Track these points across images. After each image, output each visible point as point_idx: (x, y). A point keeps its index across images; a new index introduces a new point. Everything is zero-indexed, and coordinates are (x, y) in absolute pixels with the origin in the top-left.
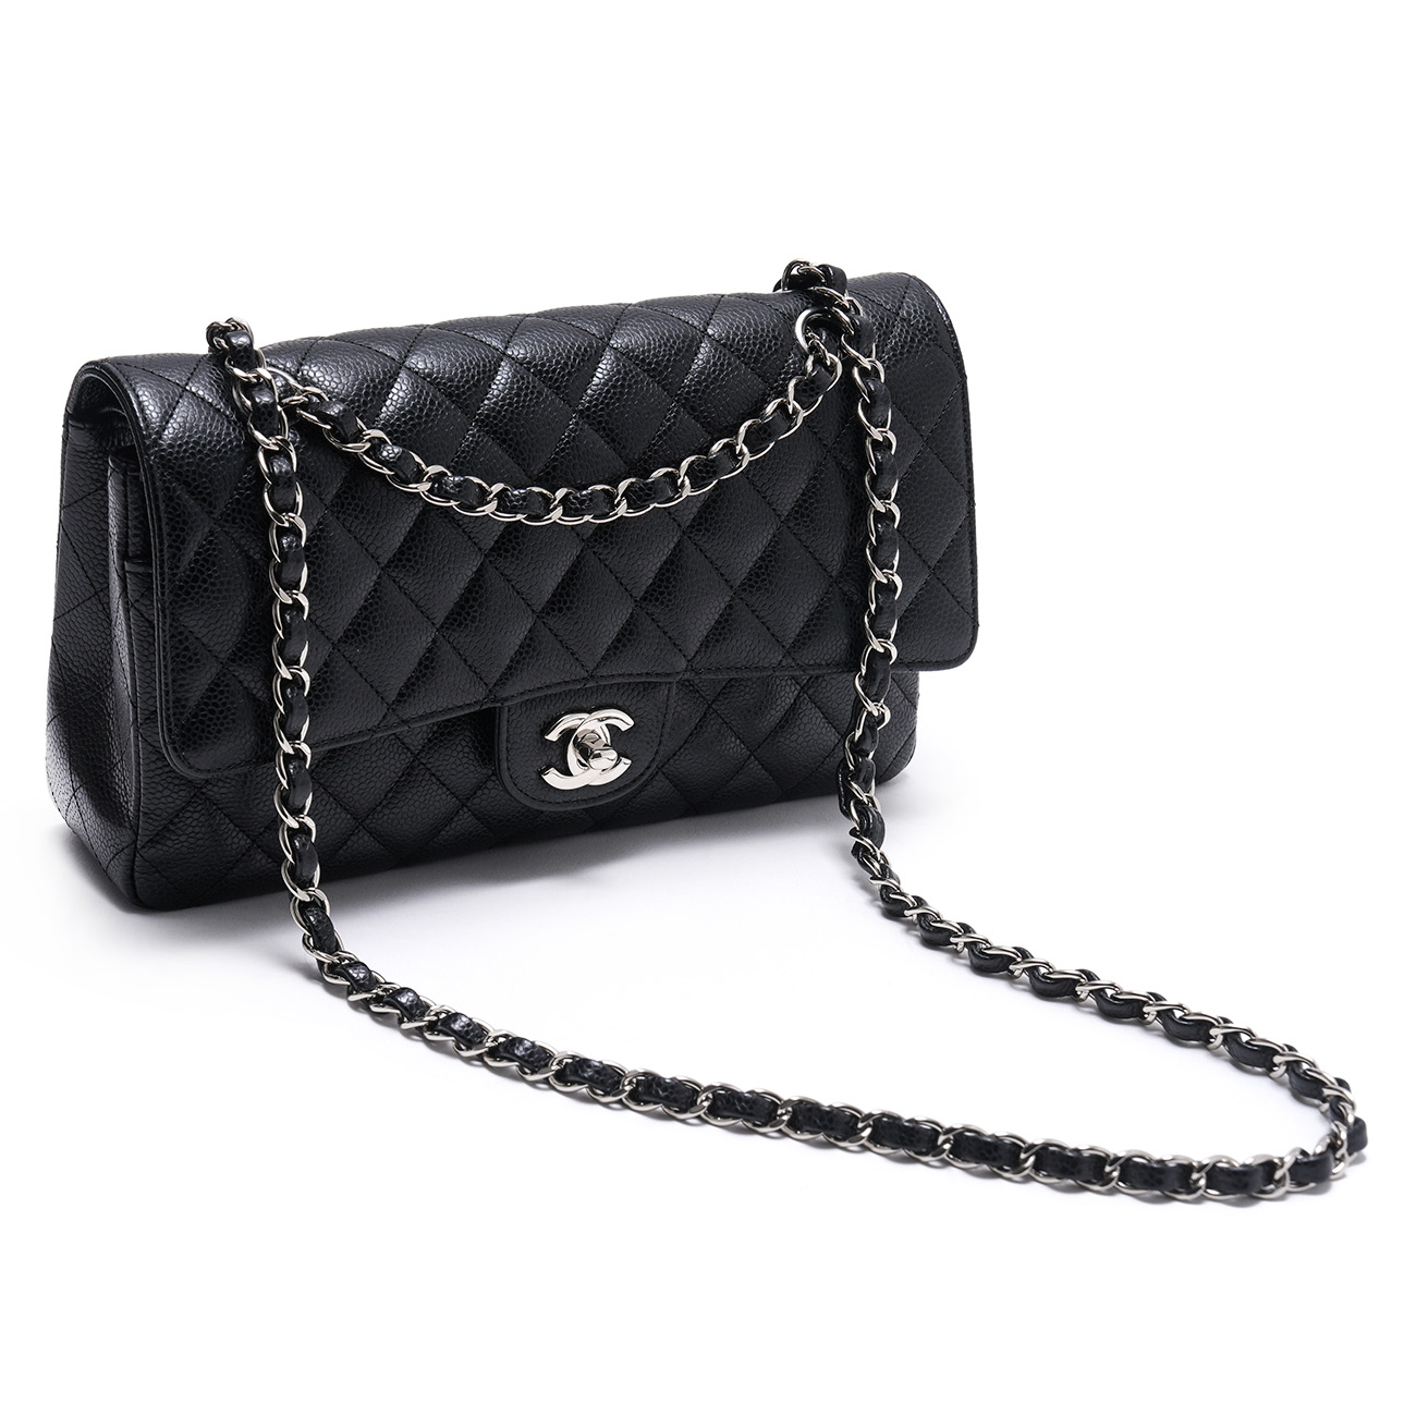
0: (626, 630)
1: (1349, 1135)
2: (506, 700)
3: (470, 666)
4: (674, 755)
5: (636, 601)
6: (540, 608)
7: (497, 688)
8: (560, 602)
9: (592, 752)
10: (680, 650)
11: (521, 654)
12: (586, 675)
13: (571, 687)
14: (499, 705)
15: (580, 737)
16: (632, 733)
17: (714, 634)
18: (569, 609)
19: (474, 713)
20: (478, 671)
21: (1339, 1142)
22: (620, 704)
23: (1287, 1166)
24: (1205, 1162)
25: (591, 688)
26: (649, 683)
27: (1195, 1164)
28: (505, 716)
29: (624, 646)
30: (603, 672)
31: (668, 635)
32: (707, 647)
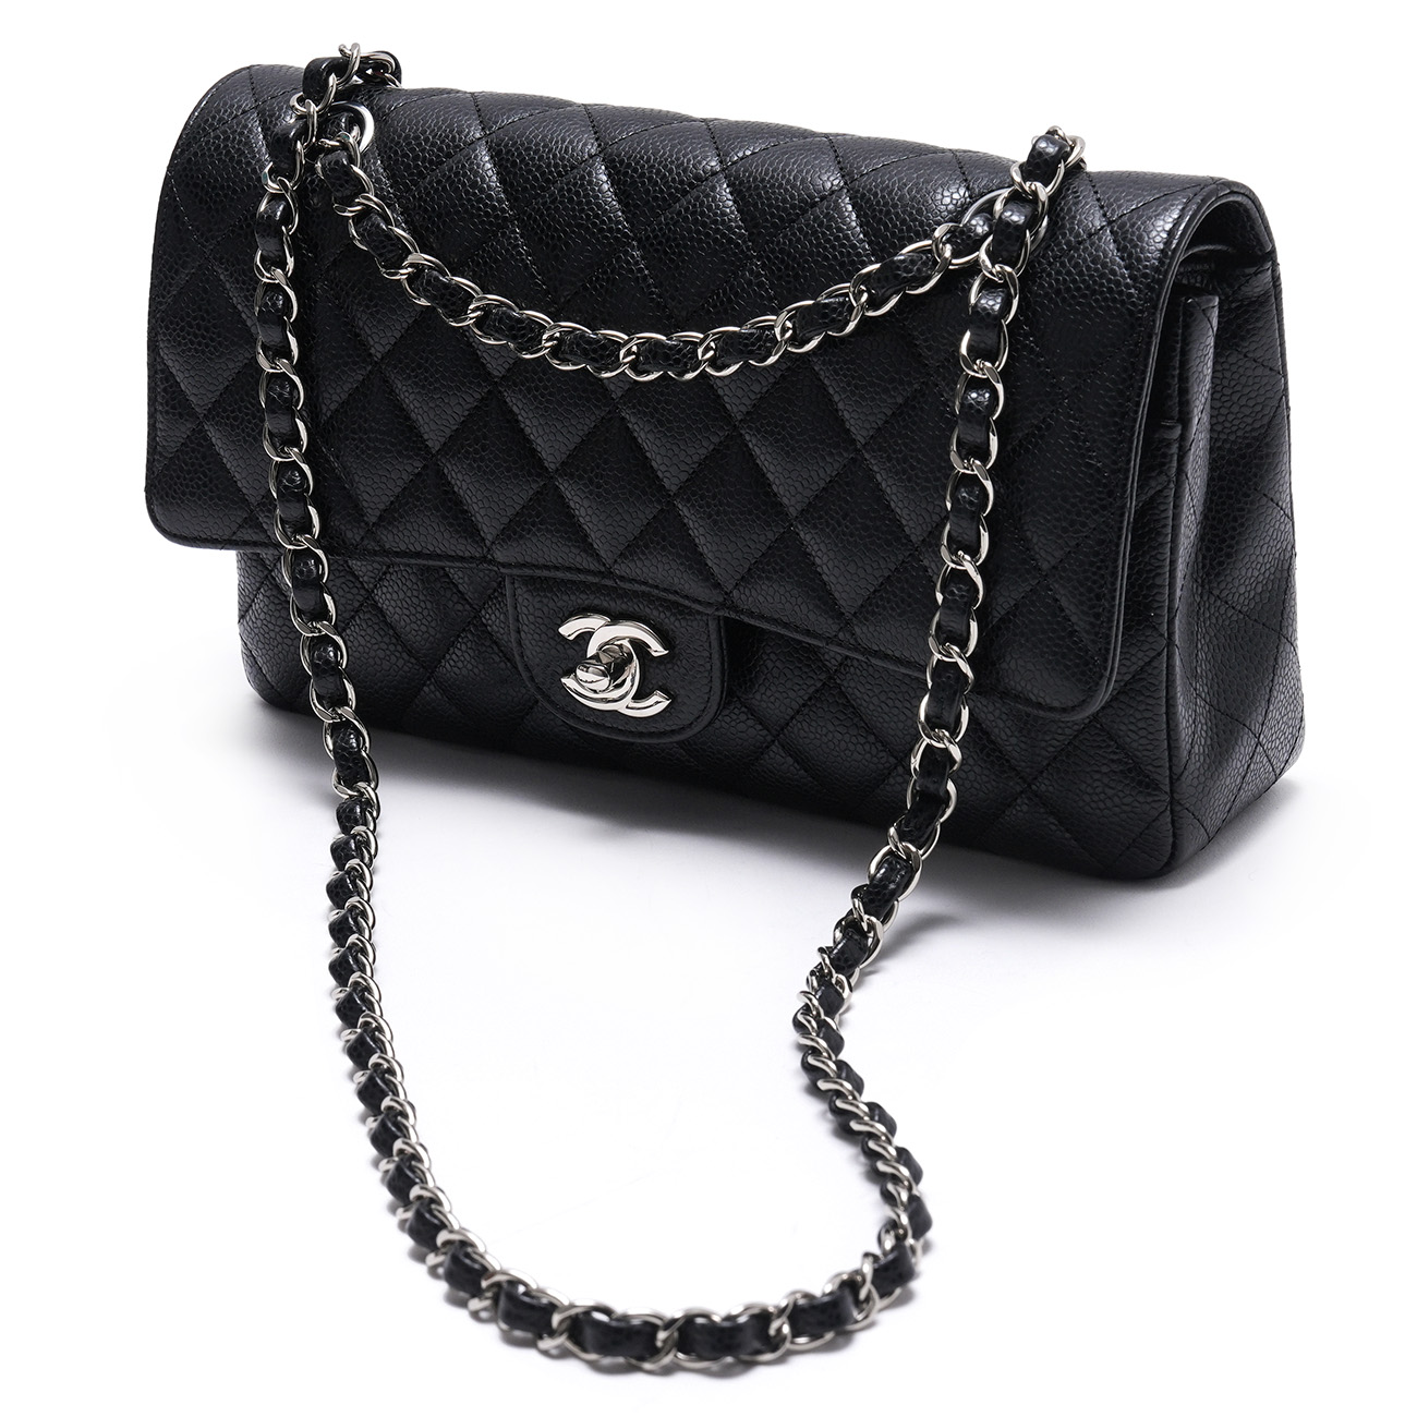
1: (911, 1218)
5: (669, 496)
7: (494, 548)
11: (522, 515)
12: (602, 568)
13: (584, 578)
17: (758, 568)
21: (901, 1231)
23: (869, 1277)
24: (783, 1304)
27: (771, 1309)
32: (747, 582)
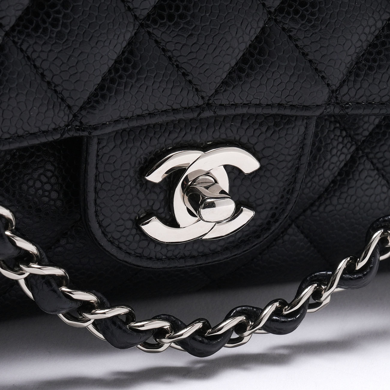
0: (255, 48)
2: (95, 128)
3: (49, 83)
4: (312, 205)
5: (270, 13)
6: (145, 13)
7: (84, 113)
8: (170, 8)
9: (204, 200)
10: (323, 77)
11: (117, 71)
12: (201, 102)
13: (180, 116)
14: (86, 134)
15: (191, 179)
16: (257, 179)
17: (367, 60)
18: (182, 17)
19: (55, 141)
20: (59, 89)
22: (244, 140)
25: (207, 118)
26: (283, 116)
28: (94, 148)
29: (252, 68)
30: (223, 99)
31: (309, 57)
32: (357, 75)
